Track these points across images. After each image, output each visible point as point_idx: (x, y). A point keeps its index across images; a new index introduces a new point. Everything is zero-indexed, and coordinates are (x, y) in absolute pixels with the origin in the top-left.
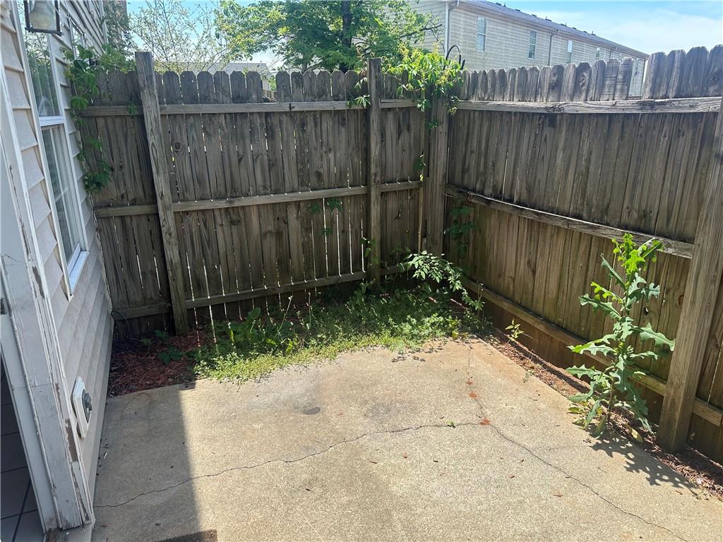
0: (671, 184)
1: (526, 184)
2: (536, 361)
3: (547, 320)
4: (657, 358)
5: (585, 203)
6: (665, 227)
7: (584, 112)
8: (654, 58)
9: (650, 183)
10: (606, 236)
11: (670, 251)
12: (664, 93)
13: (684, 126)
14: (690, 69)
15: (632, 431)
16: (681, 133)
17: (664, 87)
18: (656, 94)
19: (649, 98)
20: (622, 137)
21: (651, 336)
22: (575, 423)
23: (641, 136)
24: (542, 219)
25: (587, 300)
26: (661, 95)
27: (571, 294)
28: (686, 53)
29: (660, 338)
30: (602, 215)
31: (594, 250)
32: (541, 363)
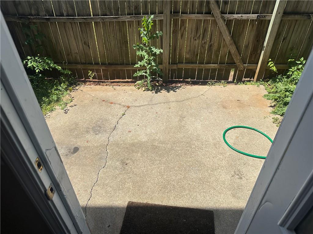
1: (69, 5)
6: (145, 11)
10: (123, 20)
15: (156, 84)
24: (87, 20)
25: (135, 46)
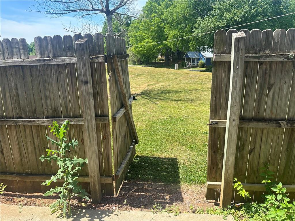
0: (63, 95)
2: (20, 196)
3: (19, 174)
4: (81, 169)
5: (22, 110)
6: (66, 114)
7: (6, 65)
8: (37, 39)
9: (53, 96)
10: (39, 124)
11: (72, 123)
12: (47, 55)
13: (61, 69)
14: (56, 45)
15: (82, 204)
16: (61, 72)
17: (46, 53)
18: (43, 56)
19: (40, 58)
20: (32, 76)
21: (78, 161)
22: (58, 217)
23: (42, 75)
25: (44, 158)
26: (46, 56)
27: (29, 156)
28: (52, 38)
29: (81, 161)
30: (33, 114)
31: (34, 132)
32: (23, 196)
